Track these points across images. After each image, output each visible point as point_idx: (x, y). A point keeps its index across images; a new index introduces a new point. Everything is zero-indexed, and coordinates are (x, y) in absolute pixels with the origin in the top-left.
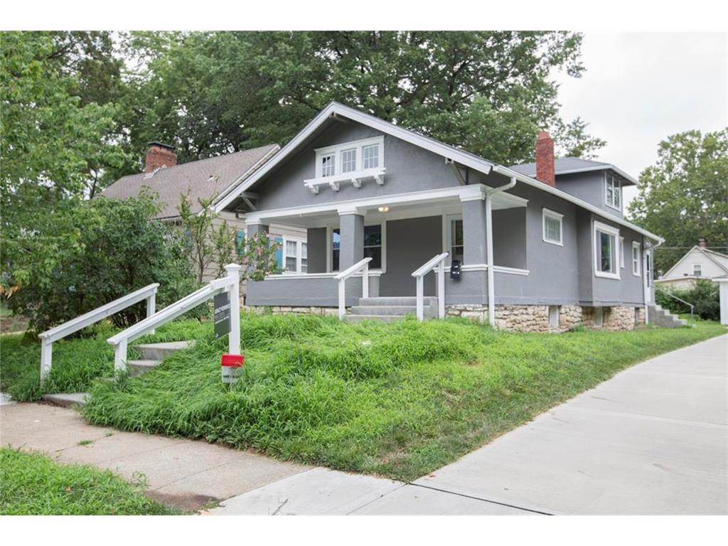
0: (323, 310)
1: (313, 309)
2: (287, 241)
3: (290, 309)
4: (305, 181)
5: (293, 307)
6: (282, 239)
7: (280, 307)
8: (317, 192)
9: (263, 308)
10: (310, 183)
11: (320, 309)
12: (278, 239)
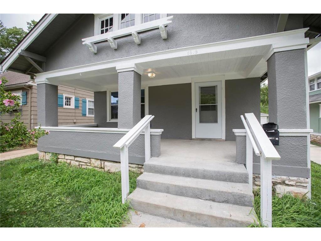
0: (103, 162)
1: (93, 160)
2: (89, 101)
3: (72, 158)
4: (83, 40)
5: (75, 157)
6: (86, 100)
7: (65, 155)
8: (96, 52)
9: (50, 154)
10: (87, 41)
11: (99, 161)
12: (84, 100)
